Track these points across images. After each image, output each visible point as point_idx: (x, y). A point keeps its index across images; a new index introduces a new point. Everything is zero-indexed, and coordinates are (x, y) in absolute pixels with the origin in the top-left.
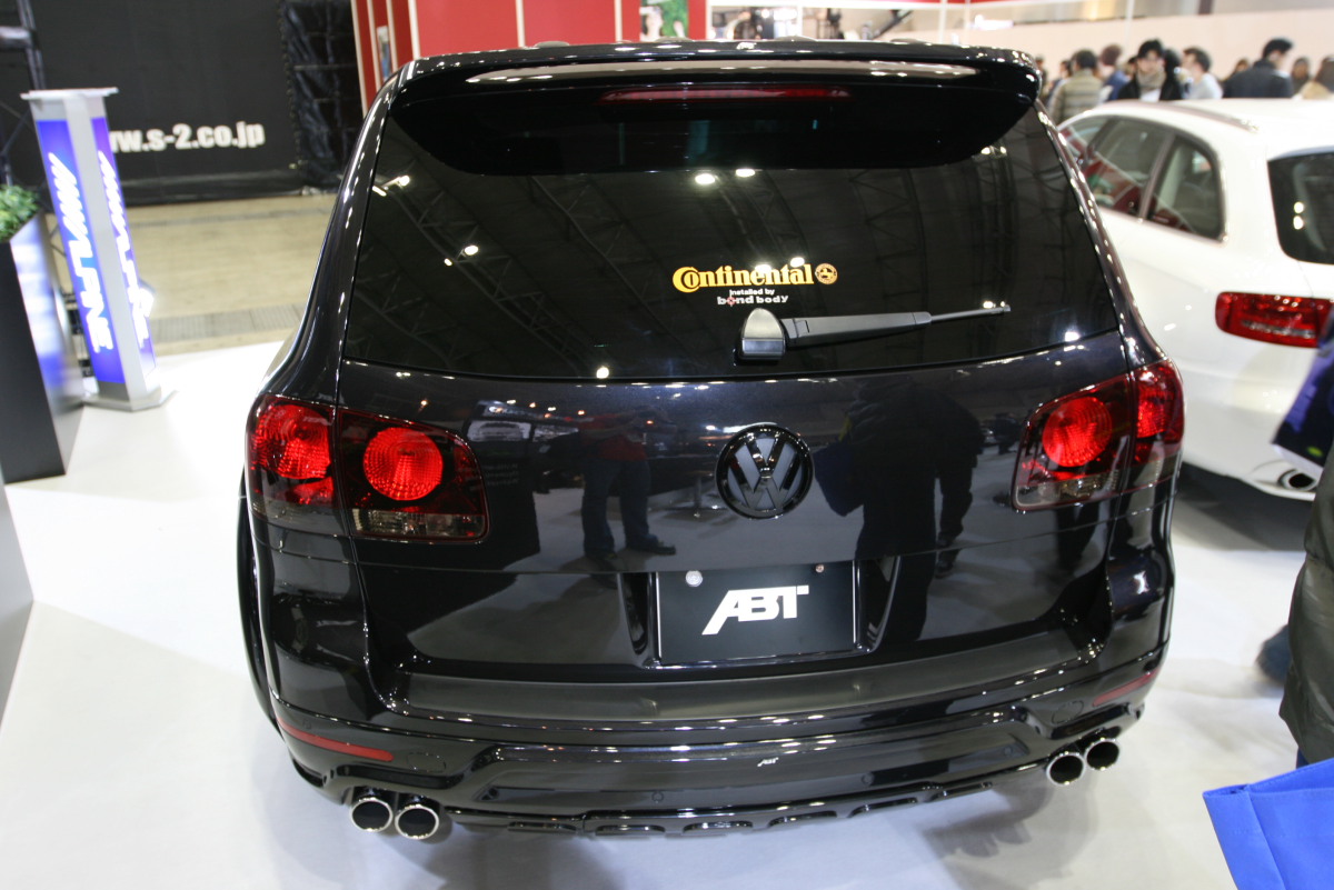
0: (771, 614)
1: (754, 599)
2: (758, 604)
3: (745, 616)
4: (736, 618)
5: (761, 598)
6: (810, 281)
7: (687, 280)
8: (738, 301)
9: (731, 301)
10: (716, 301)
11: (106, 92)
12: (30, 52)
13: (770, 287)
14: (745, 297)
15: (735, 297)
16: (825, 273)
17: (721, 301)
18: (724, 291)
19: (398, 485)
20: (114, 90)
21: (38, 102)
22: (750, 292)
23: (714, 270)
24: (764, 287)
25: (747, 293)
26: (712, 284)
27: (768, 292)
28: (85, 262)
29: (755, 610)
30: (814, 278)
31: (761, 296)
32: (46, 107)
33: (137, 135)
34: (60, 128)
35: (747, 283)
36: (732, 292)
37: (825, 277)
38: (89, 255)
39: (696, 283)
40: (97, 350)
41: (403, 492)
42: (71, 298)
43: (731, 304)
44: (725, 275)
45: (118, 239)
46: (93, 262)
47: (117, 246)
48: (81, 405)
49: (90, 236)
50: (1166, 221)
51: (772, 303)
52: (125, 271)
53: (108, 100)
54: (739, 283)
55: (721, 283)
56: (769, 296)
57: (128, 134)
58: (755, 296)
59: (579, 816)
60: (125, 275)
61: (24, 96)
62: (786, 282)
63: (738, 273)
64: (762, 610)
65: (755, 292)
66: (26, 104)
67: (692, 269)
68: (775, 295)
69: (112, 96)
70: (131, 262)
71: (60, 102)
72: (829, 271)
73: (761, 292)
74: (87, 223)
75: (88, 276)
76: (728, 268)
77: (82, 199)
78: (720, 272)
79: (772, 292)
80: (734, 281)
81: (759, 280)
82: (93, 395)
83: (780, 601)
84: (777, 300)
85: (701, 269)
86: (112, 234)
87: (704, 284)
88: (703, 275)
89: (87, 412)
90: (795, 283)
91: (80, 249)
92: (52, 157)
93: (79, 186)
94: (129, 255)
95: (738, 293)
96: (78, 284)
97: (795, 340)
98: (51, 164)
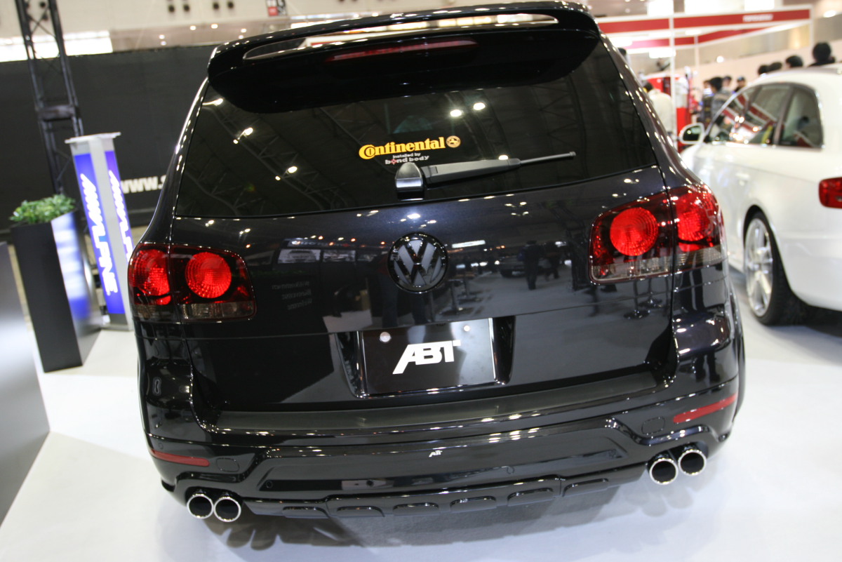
0: (437, 359)
1: (425, 350)
2: (428, 353)
3: (420, 361)
4: (414, 363)
5: (429, 349)
6: (443, 146)
7: (368, 152)
8: (398, 161)
9: (393, 162)
10: (384, 162)
11: (114, 135)
12: (74, 119)
13: (417, 152)
14: (402, 158)
15: (396, 159)
16: (453, 141)
17: (387, 162)
18: (390, 157)
19: (206, 289)
20: (118, 134)
21: (74, 144)
22: (406, 155)
23: (384, 145)
24: (414, 152)
25: (403, 156)
26: (383, 153)
27: (416, 155)
28: (102, 239)
29: (426, 357)
30: (446, 144)
31: (412, 157)
32: (79, 147)
33: (155, 179)
34: (87, 158)
35: (404, 150)
36: (394, 157)
37: (452, 143)
38: (103, 234)
39: (373, 153)
40: (109, 294)
41: (207, 294)
42: (95, 266)
43: (394, 163)
44: (390, 148)
45: (121, 224)
46: (105, 238)
47: (120, 228)
48: (98, 329)
49: (104, 222)
50: (788, 143)
51: (419, 161)
52: (125, 243)
53: (116, 141)
54: (399, 151)
55: (388, 152)
56: (417, 157)
57: (150, 179)
58: (408, 158)
59: (323, 500)
60: (125, 246)
61: (67, 142)
62: (428, 148)
63: (398, 146)
64: (431, 357)
65: (409, 155)
66: (68, 145)
67: (371, 146)
68: (420, 156)
69: (117, 137)
70: (129, 238)
71: (86, 143)
72: (455, 140)
73: (412, 155)
74: (102, 214)
75: (102, 247)
76: (393, 143)
77: (99, 200)
78: (387, 146)
79: (419, 154)
80: (396, 150)
81: (411, 149)
82: (107, 324)
83: (442, 350)
84: (422, 159)
85: (376, 145)
86: (117, 220)
87: (377, 154)
88: (377, 148)
89: (103, 334)
90: (433, 148)
91: (97, 231)
92: (83, 177)
93: (97, 192)
94: (128, 234)
95: (398, 157)
96: (97, 253)
97: (429, 178)
98: (81, 181)
